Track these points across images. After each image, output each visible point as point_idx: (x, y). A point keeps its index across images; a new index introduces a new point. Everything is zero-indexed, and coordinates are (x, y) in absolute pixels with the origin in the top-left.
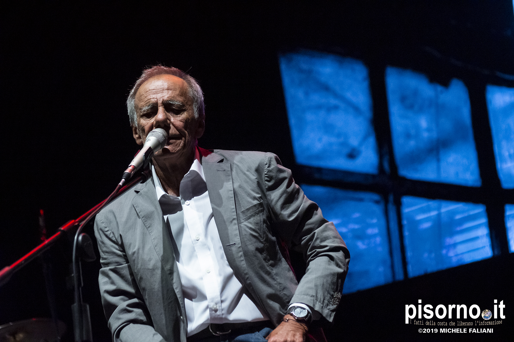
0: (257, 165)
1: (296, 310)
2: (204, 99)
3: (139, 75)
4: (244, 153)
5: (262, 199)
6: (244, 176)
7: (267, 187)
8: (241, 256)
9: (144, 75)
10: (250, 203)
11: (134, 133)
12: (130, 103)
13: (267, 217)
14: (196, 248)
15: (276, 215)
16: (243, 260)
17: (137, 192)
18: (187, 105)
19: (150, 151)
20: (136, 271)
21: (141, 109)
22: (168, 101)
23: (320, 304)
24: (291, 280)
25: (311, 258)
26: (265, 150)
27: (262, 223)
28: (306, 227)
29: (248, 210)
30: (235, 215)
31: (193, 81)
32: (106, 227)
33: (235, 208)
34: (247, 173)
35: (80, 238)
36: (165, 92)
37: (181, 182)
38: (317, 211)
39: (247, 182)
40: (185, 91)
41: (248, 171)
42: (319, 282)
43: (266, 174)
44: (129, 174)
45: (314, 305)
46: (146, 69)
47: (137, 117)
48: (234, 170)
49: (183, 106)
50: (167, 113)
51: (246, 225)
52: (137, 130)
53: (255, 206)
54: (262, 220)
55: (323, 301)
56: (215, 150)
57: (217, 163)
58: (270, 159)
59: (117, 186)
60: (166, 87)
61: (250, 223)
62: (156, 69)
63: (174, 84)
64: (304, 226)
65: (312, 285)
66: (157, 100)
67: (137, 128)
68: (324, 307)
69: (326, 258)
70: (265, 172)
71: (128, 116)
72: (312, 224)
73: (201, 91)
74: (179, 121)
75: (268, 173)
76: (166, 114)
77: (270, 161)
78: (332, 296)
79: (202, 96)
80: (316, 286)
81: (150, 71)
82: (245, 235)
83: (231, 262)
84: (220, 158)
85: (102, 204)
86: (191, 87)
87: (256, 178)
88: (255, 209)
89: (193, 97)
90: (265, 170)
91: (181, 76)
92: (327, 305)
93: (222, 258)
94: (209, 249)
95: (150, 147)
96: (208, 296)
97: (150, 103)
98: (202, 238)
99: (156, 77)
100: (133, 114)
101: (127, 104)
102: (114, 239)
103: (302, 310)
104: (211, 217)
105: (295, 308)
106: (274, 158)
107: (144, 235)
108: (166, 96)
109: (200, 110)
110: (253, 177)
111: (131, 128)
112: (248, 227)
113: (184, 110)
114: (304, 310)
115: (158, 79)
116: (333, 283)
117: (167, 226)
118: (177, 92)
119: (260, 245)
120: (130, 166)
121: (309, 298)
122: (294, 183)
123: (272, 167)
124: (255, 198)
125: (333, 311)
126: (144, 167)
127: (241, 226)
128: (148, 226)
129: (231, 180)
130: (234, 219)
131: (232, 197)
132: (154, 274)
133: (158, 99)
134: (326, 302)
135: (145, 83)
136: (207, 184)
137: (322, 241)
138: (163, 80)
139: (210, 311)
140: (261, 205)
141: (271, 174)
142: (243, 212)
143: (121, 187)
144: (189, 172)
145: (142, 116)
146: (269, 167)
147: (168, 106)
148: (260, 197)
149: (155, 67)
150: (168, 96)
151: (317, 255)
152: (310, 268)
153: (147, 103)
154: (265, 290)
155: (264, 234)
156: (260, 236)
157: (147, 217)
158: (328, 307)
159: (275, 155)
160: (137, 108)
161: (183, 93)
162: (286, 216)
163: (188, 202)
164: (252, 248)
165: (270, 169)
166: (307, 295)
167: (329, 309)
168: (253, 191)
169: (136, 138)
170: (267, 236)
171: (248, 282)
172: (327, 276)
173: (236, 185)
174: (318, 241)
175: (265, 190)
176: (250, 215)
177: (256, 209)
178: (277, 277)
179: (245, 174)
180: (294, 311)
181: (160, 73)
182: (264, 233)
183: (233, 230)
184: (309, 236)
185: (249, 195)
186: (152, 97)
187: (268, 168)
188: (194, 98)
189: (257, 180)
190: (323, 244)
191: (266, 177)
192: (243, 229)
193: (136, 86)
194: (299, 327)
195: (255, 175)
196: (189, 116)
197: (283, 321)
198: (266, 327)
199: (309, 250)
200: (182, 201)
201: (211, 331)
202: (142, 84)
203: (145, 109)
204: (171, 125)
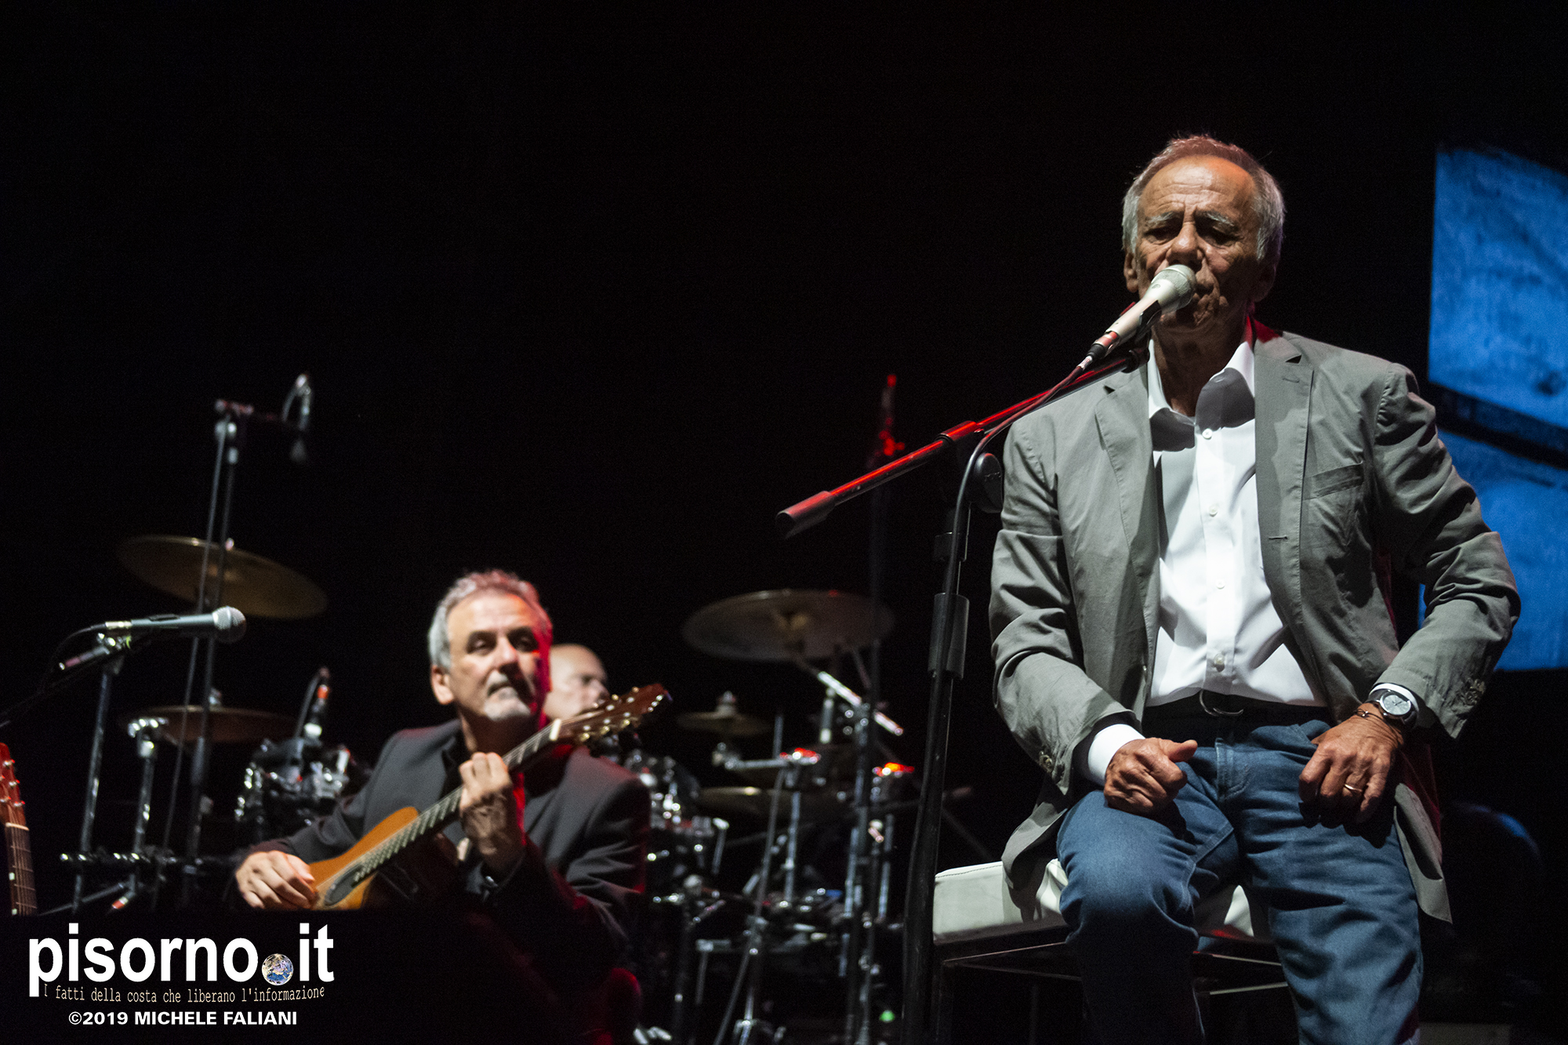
0: (1366, 386)
1: (1387, 698)
2: (1285, 224)
3: (1160, 148)
4: (1347, 354)
5: (1363, 457)
6: (1336, 402)
7: (1378, 435)
8: (1294, 566)
9: (1169, 150)
10: (1337, 461)
11: (1126, 264)
12: (1131, 203)
13: (1365, 498)
14: (1205, 531)
15: (1388, 499)
16: (1296, 576)
17: (1109, 390)
18: (1244, 229)
19: (1155, 309)
20: (1073, 555)
21: (1147, 219)
22: (1206, 212)
23: (1439, 695)
24: (1384, 637)
25: (1441, 598)
26: (1392, 358)
27: (1352, 507)
28: (1444, 534)
29: (1329, 474)
30: (1299, 479)
31: (1268, 180)
32: (1030, 450)
33: (1303, 465)
34: (1345, 397)
35: (981, 461)
36: (1205, 193)
37: (1204, 388)
38: (1471, 503)
39: (1337, 416)
40: (1246, 198)
41: (1346, 393)
42: (1448, 651)
43: (1382, 408)
44: (1103, 349)
45: (1427, 696)
46: (1176, 138)
47: (1138, 234)
48: (1318, 384)
49: (1236, 229)
50: (1199, 238)
51: (1317, 506)
52: (1133, 262)
53: (1346, 469)
54: (1353, 502)
55: (1447, 693)
56: (1286, 333)
57: (1289, 361)
58: (1397, 378)
59: (1075, 368)
60: (1209, 183)
61: (1328, 502)
62: (1195, 142)
63: (1227, 180)
64: (1440, 531)
65: (1432, 654)
66: (1185, 207)
67: (1135, 256)
68: (1446, 704)
69: (1471, 606)
70: (1382, 404)
71: (1122, 228)
72: (1454, 529)
73: (1283, 205)
74: (1221, 259)
75: (1387, 408)
76: (1196, 239)
77: (1397, 383)
78: (1468, 685)
79: (1282, 217)
80: (1439, 657)
81: (1183, 144)
82: (1312, 525)
83: (1271, 575)
84: (1294, 353)
85: (1036, 400)
86: (1262, 193)
87: (1360, 413)
88: (1344, 475)
89: (1260, 213)
90: (1383, 399)
91: (1245, 166)
92: (1454, 702)
93: (1254, 560)
94: (1234, 543)
95: (1157, 301)
96: (1211, 636)
97: (1169, 209)
98: (1222, 513)
99: (1192, 159)
100: (1131, 226)
101: (1123, 204)
102: (1041, 477)
103: (1401, 700)
104: (1250, 473)
105: (1387, 693)
106: (1403, 379)
107: (1106, 483)
108: (1204, 202)
109: (1270, 245)
110: (1355, 408)
111: (1124, 253)
112: (1321, 510)
113: (1236, 239)
114: (1405, 702)
115: (1196, 163)
116: (1474, 659)
117: (1156, 474)
118: (1230, 199)
119: (1338, 553)
120: (1108, 333)
121: (1420, 679)
122: (1436, 436)
123: (1399, 396)
124: (1348, 453)
125: (1462, 716)
126: (1137, 340)
127: (1307, 506)
128: (1117, 467)
129: (1308, 405)
130: (1296, 487)
131: (1301, 442)
132: (1110, 569)
133: (1187, 205)
134: (1453, 694)
135: (1169, 167)
136: (1256, 403)
137: (1471, 569)
138: (1206, 168)
139: (1208, 666)
140: (1357, 469)
141: (1394, 410)
142: (1318, 477)
143: (1081, 371)
144: (1223, 371)
145: (1147, 234)
146: (1391, 394)
147: (1204, 224)
148: (1360, 454)
149: (1196, 138)
150: (1209, 202)
151: (1453, 596)
152: (1433, 619)
153: (1161, 209)
154: (1328, 644)
155: (1350, 532)
156: (1342, 533)
157: (1120, 449)
158: (1455, 707)
159: (1409, 372)
160: (1141, 214)
161: (1242, 203)
162: (1407, 502)
163: (1208, 432)
164: (1319, 554)
165: (1394, 398)
166: (1417, 672)
167: (1455, 711)
168: (1348, 436)
169: (1127, 277)
170: (1356, 536)
171: (1298, 622)
172: (1467, 641)
173: (1316, 418)
174: (1462, 569)
175: (1373, 441)
176: (1331, 486)
177: (1346, 476)
178: (1357, 626)
179: (1338, 398)
180: (1384, 699)
181: (1202, 152)
182: (1352, 529)
183: (1290, 508)
184: (1445, 554)
185: (1337, 443)
186: (1174, 199)
187: (1390, 397)
188: (1263, 217)
189: (1360, 416)
190: (1472, 575)
191: (1381, 413)
192: (1310, 513)
193: (1149, 169)
194: (1388, 734)
195: (1359, 404)
196: (1244, 251)
197: (1356, 713)
198: (1318, 719)
199: (1437, 583)
200: (1197, 428)
201: (1202, 703)
202: (1162, 167)
203: (1157, 219)
204: (1204, 261)
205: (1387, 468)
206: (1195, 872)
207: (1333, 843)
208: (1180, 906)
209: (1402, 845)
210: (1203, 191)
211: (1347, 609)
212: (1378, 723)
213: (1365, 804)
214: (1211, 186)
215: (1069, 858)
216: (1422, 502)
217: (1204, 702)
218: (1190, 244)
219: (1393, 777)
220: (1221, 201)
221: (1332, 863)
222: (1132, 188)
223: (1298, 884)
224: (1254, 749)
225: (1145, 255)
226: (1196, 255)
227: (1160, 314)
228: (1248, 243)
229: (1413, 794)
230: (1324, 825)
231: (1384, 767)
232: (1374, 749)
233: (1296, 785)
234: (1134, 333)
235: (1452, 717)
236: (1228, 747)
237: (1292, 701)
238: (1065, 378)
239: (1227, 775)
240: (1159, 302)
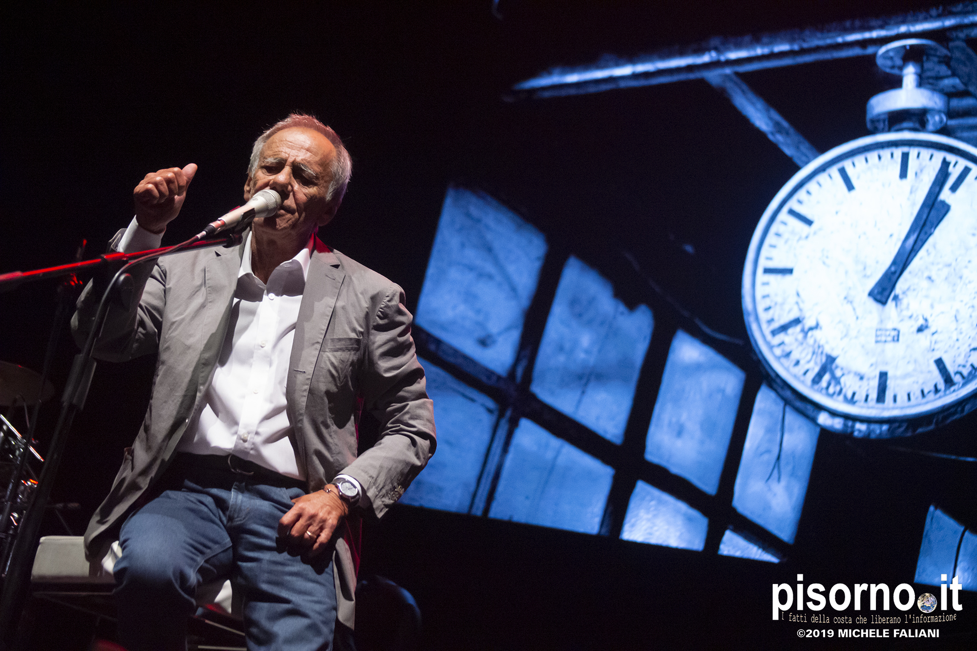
0: (375, 292)
1: (344, 484)
2: (349, 183)
3: (283, 117)
5: (363, 335)
6: (354, 298)
7: (375, 324)
8: (305, 390)
9: (289, 119)
10: (347, 333)
13: (358, 360)
14: (255, 355)
15: (372, 364)
16: (305, 396)
17: (217, 255)
18: (322, 179)
19: (252, 213)
21: (265, 158)
22: (300, 163)
23: (376, 490)
24: (350, 447)
25: (390, 431)
27: (349, 363)
28: (401, 393)
29: (340, 340)
30: (321, 338)
31: (345, 154)
33: (325, 330)
34: (360, 296)
35: (122, 278)
37: (276, 268)
38: (421, 379)
39: (353, 306)
40: (328, 161)
41: (362, 293)
42: (388, 464)
43: (381, 308)
44: (214, 229)
45: (368, 489)
47: (258, 166)
48: (346, 284)
49: (317, 178)
50: (293, 178)
51: (328, 357)
53: (351, 339)
54: (350, 360)
55: (381, 489)
56: (334, 250)
57: (332, 266)
58: (394, 293)
59: (194, 236)
61: (335, 357)
62: (305, 119)
63: (320, 147)
64: (400, 392)
65: (377, 464)
66: (289, 157)
67: (252, 179)
68: (378, 496)
69: (408, 440)
70: (382, 306)
72: (408, 392)
74: (302, 194)
76: (290, 178)
77: (394, 295)
78: (394, 488)
79: (348, 178)
80: (381, 467)
81: (298, 118)
82: (322, 368)
83: (290, 393)
84: (336, 262)
86: (339, 161)
87: (367, 308)
88: (348, 342)
89: (335, 173)
90: (383, 303)
91: (333, 142)
92: (384, 496)
93: (280, 383)
94: (271, 365)
97: (280, 156)
98: (268, 347)
99: (301, 129)
100: (255, 160)
103: (352, 487)
104: (292, 327)
105: (344, 481)
106: (398, 294)
108: (300, 156)
109: (336, 193)
110: (365, 304)
112: (330, 360)
113: (315, 184)
114: (354, 489)
116: (402, 473)
118: (317, 159)
119: (334, 389)
120: (220, 220)
121: (366, 477)
122: (409, 333)
123: (393, 303)
124: (354, 330)
125: (386, 506)
127: (322, 356)
129: (337, 295)
130: (318, 343)
131: (328, 316)
133: (290, 156)
134: (384, 491)
135: (286, 130)
136: (306, 286)
137: (411, 418)
138: (308, 136)
139: (237, 438)
140: (358, 341)
141: (388, 311)
142: (333, 340)
143: (198, 239)
144: (291, 261)
145: (263, 167)
146: (389, 301)
147: (297, 171)
148: (362, 333)
149: (307, 116)
150: (303, 158)
151: (398, 432)
152: (383, 443)
153: (275, 155)
154: (315, 443)
155: (344, 378)
156: (339, 378)
157: (215, 290)
158: (383, 499)
159: (403, 291)
160: (262, 154)
161: (324, 163)
162: (384, 369)
163: (272, 295)
164: (323, 387)
165: (390, 304)
166: (366, 472)
167: (383, 502)
168: (357, 321)
170: (347, 381)
171: (300, 425)
172: (400, 461)
173: (340, 304)
174: (406, 417)
175: (371, 327)
176: (339, 347)
177: (350, 343)
178: (335, 436)
179: (356, 295)
180: (342, 484)
181: (308, 126)
182: (346, 377)
183: (310, 355)
184: (398, 405)
185: (350, 323)
187: (388, 303)
188: (336, 175)
189: (367, 310)
190: (412, 422)
191: (380, 311)
192: (323, 360)
193: (274, 128)
194: (339, 505)
195: (368, 302)
196: (319, 194)
197: (323, 489)
198: (299, 488)
199: (390, 421)
200: (265, 291)
201: (229, 462)
202: (282, 129)
203: (271, 160)
204: (291, 194)
205: (376, 345)
206: (202, 566)
207: (291, 565)
208: (188, 584)
209: (335, 576)
210: (302, 150)
211: (331, 425)
212: (335, 498)
213: (316, 545)
214: (308, 148)
215: (125, 541)
216: (393, 371)
217: (231, 462)
218: (286, 179)
219: (337, 532)
220: (311, 159)
221: (288, 578)
222: (261, 137)
223: (265, 587)
224: (256, 498)
225: (258, 180)
226: (287, 188)
227: (254, 217)
228: (323, 189)
229: (347, 546)
230: (289, 553)
231: (333, 526)
232: (329, 513)
233: (277, 525)
234: (235, 224)
235: (380, 505)
236: (239, 493)
237: (284, 473)
238: (187, 240)
239: (234, 511)
240: (255, 209)
